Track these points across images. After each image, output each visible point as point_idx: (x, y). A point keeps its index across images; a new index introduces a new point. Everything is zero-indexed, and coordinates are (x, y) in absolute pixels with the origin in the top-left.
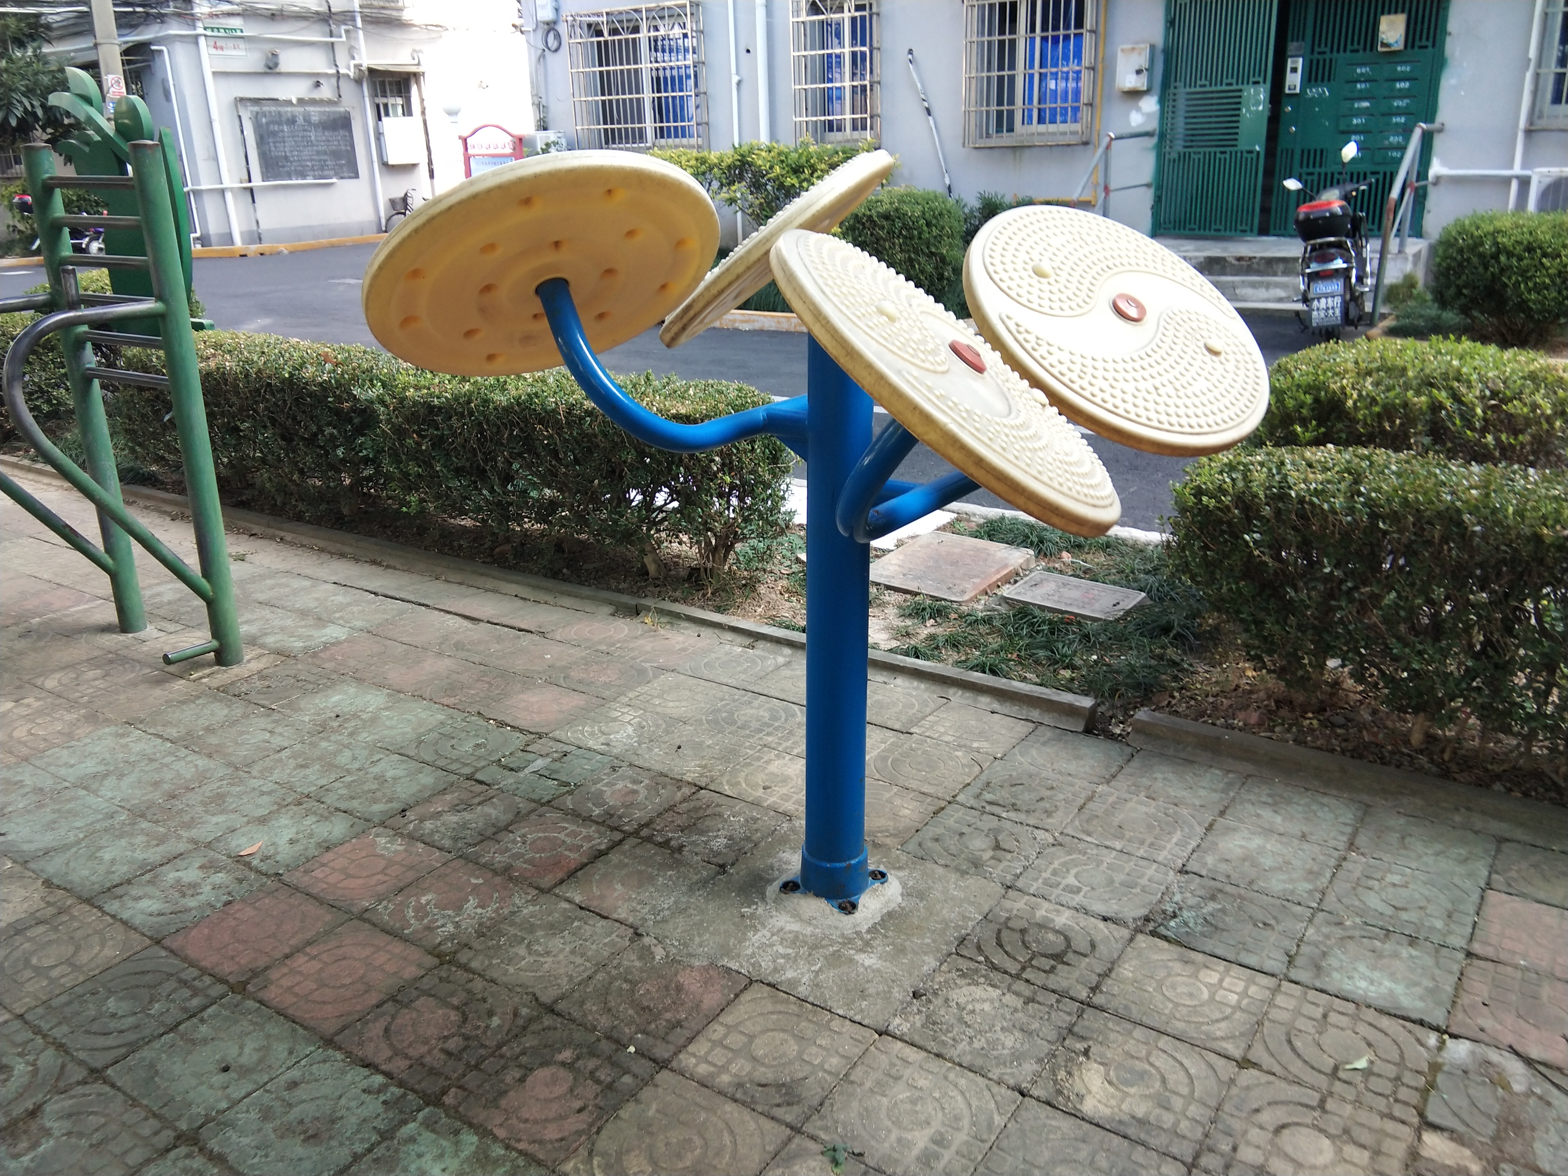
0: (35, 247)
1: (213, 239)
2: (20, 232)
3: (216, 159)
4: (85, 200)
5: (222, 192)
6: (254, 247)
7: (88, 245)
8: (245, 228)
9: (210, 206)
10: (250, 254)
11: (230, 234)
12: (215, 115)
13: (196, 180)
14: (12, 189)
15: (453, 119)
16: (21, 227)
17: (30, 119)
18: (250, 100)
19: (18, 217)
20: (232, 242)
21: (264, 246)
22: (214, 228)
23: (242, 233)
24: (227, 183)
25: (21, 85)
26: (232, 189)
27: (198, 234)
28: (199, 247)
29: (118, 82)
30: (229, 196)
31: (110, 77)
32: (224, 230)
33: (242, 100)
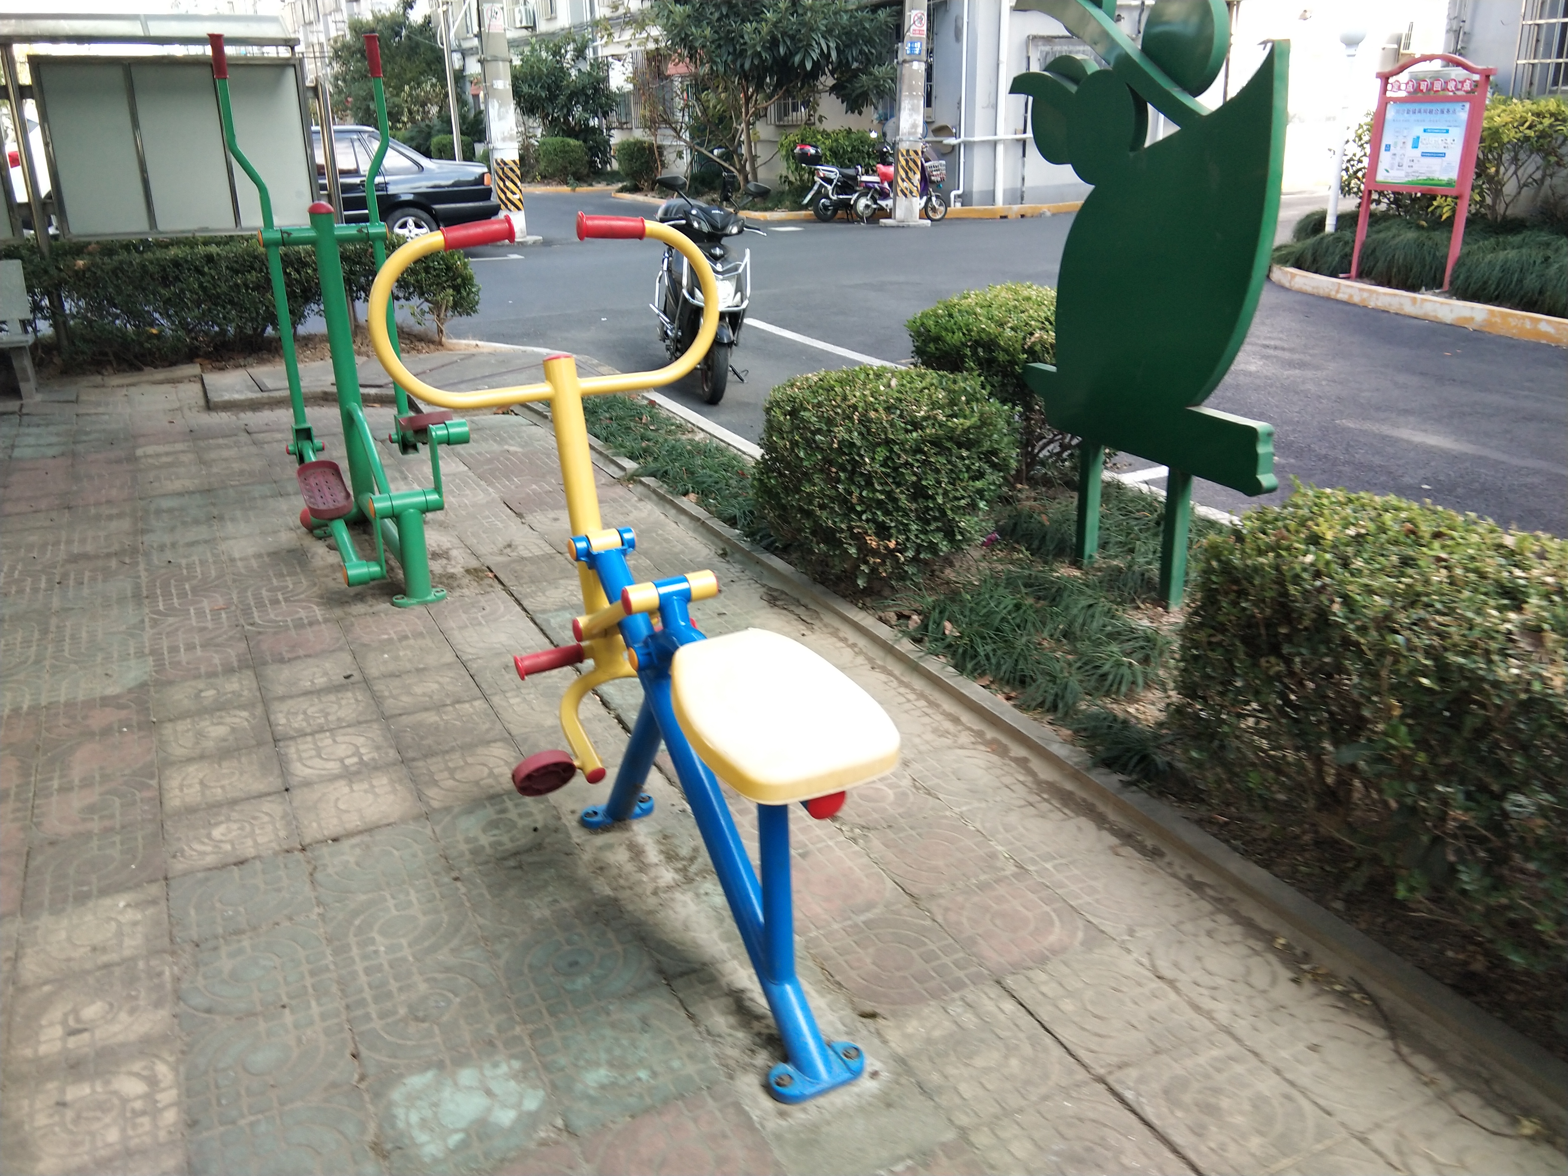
0: (806, 201)
1: (975, 197)
2: (790, 183)
3: (996, 107)
4: (858, 151)
5: (995, 144)
6: (1016, 208)
7: (856, 201)
8: (1008, 186)
9: (979, 158)
10: (1011, 216)
11: (993, 193)
12: (1003, 57)
13: (970, 131)
14: (791, 138)
15: (1351, 51)
16: (792, 178)
17: (823, 62)
18: (1043, 38)
19: (793, 167)
20: (993, 201)
21: (1026, 207)
22: (978, 185)
23: (1005, 191)
24: (1001, 134)
25: (822, 25)
26: (1004, 141)
27: (960, 192)
28: (958, 205)
29: (921, 19)
30: (1000, 148)
31: (914, 12)
32: (989, 187)
33: (1035, 38)
